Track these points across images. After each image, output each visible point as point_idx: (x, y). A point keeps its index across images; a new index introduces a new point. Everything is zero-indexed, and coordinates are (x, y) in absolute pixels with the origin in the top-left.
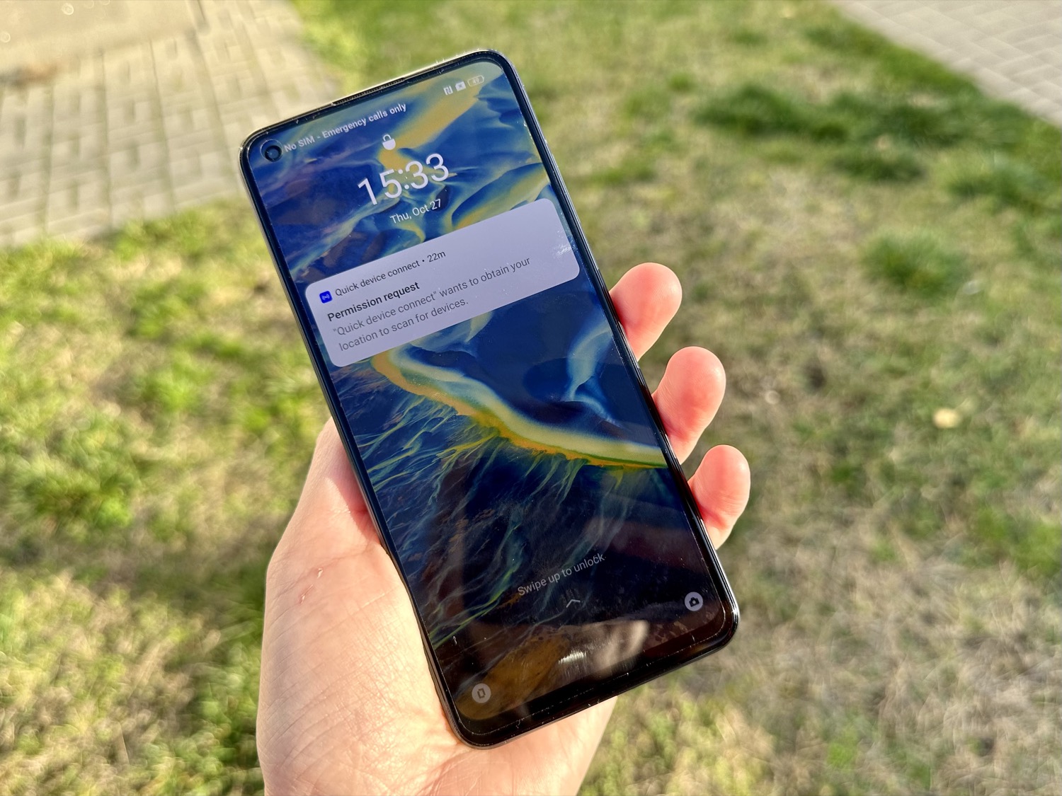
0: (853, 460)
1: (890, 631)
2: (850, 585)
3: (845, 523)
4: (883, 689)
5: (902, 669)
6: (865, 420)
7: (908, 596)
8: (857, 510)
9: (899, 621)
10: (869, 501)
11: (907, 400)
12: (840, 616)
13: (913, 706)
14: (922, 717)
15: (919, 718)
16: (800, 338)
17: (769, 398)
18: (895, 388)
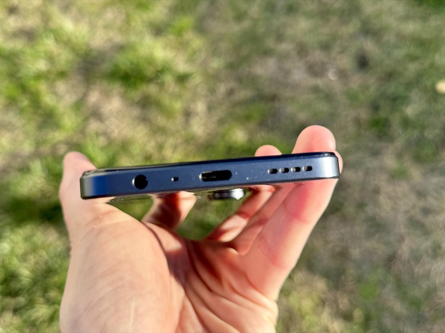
0: (383, 114)
1: (401, 218)
2: (376, 191)
3: (376, 153)
4: (395, 253)
5: (407, 241)
6: (392, 88)
7: (413, 198)
8: (384, 144)
9: (407, 212)
10: (392, 140)
11: (420, 76)
12: (370, 210)
13: (412, 263)
14: (418, 270)
15: (416, 270)
16: (353, 37)
17: (331, 76)
18: (413, 68)
